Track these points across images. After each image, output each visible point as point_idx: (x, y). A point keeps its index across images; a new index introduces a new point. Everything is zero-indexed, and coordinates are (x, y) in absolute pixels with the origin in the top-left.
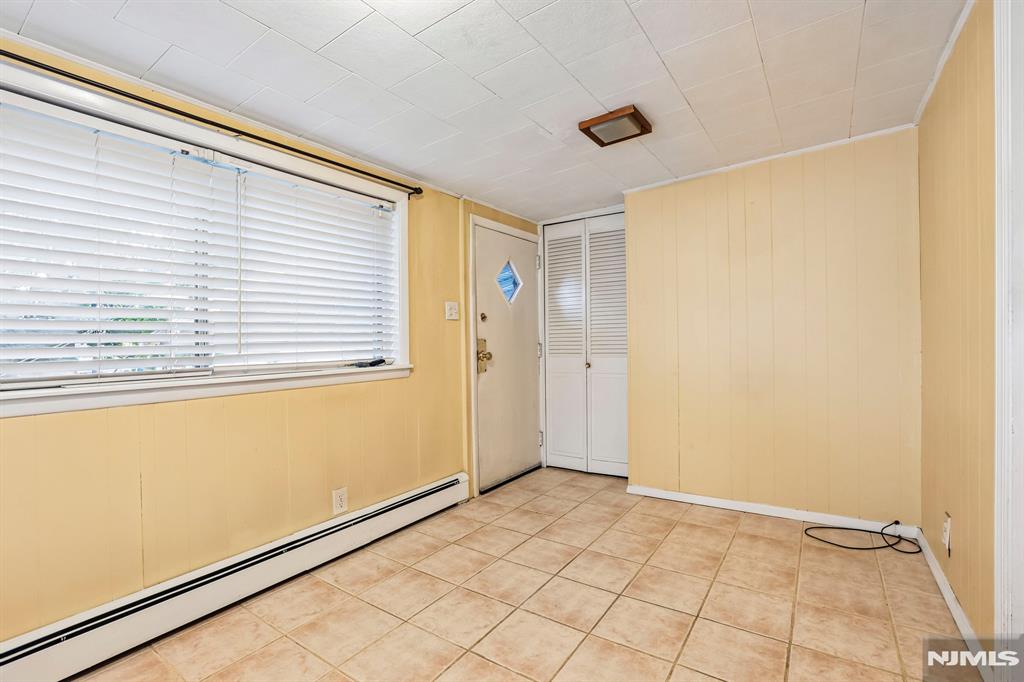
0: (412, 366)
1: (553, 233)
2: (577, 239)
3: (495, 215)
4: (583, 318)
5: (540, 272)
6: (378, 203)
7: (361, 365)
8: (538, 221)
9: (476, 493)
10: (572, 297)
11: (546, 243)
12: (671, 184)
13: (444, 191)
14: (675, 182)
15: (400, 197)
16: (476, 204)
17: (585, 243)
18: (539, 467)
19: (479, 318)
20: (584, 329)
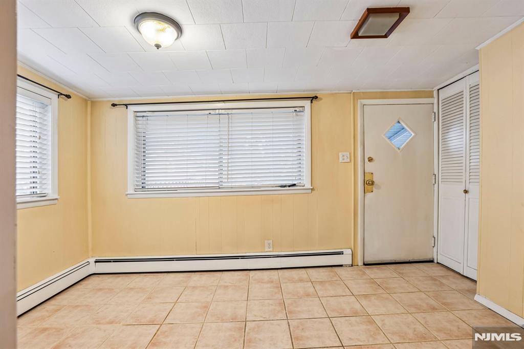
0: (312, 188)
2: (461, 94)
3: (384, 95)
4: (464, 155)
5: (436, 124)
6: (293, 109)
7: (281, 186)
8: (433, 88)
9: (360, 263)
11: (440, 103)
13: (337, 92)
15: (307, 103)
16: (363, 92)
17: (466, 96)
18: (432, 261)
19: (366, 160)
20: (464, 163)
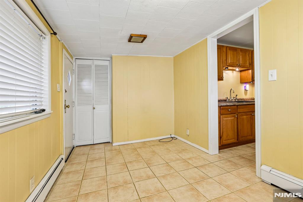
1: (79, 62)
5: (74, 75)
10: (87, 85)
11: (77, 65)
12: (126, 56)
14: (127, 56)
16: (64, 45)
17: (93, 67)
18: (74, 147)
19: (65, 91)
